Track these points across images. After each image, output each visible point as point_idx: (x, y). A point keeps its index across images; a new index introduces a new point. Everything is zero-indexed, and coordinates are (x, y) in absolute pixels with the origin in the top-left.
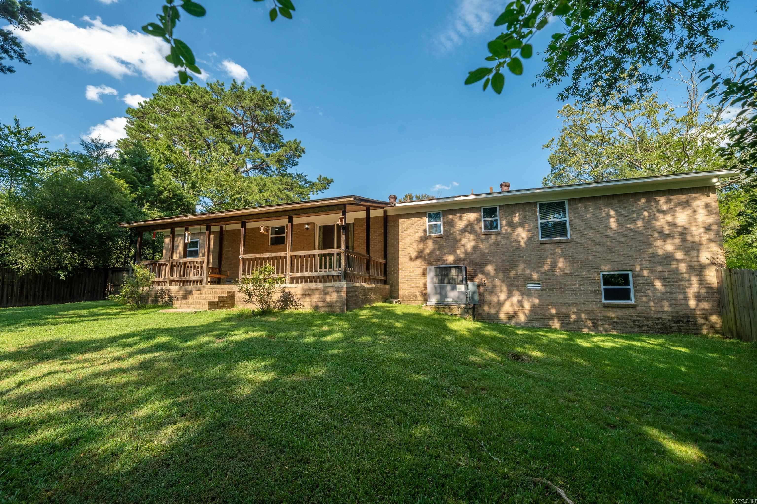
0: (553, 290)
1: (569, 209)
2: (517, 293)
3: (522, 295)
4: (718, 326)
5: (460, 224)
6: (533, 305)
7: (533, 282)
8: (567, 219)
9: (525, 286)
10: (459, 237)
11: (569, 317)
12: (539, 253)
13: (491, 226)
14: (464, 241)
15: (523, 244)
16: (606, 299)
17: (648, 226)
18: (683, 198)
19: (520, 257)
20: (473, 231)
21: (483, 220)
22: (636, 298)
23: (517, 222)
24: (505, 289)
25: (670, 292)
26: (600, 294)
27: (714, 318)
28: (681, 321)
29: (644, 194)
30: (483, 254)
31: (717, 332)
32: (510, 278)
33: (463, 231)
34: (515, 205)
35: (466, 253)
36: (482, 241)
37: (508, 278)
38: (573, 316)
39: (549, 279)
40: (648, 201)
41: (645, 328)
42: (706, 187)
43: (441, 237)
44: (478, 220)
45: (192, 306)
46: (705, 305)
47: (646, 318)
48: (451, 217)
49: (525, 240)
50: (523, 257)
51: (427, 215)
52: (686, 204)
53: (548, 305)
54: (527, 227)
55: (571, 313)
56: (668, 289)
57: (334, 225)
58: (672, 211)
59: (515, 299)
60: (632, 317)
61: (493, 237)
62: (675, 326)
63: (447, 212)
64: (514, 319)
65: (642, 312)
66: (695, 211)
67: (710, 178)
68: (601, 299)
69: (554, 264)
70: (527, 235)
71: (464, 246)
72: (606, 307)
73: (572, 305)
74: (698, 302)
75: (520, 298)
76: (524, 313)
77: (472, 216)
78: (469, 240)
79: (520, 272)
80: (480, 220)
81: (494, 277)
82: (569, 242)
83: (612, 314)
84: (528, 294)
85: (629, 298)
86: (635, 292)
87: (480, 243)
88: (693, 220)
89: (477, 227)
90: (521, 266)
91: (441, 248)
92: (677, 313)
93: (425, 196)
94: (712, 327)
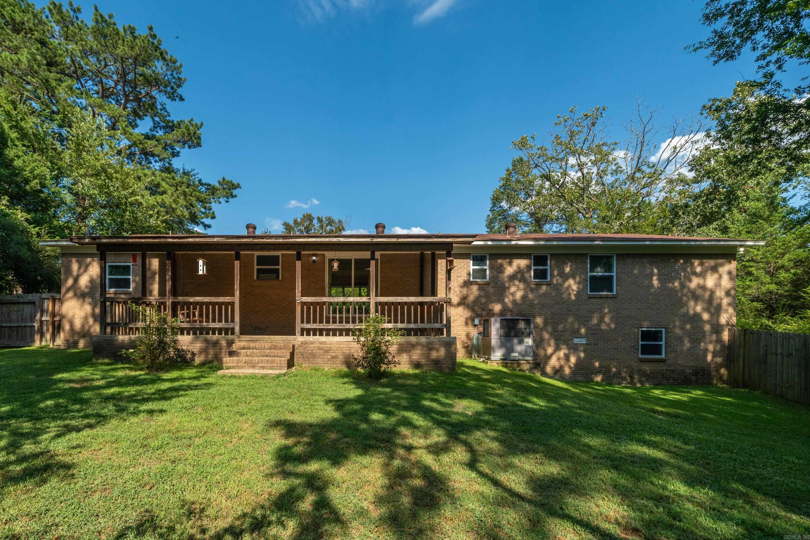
0: (597, 345)
1: (617, 264)
2: (564, 347)
3: (569, 349)
4: (725, 378)
5: (509, 270)
6: (578, 359)
7: (579, 336)
8: (614, 274)
9: (572, 340)
10: (507, 285)
11: (610, 371)
12: (587, 307)
13: (541, 275)
14: (513, 289)
15: (573, 297)
16: (642, 354)
17: (683, 286)
18: (712, 262)
19: (569, 311)
20: (523, 280)
21: (533, 268)
22: (666, 353)
23: (568, 273)
24: (552, 342)
25: (693, 348)
26: (638, 349)
27: (723, 371)
28: (699, 373)
29: (682, 256)
30: (532, 305)
31: (723, 382)
32: (558, 331)
33: (512, 278)
34: (566, 255)
35: (514, 302)
36: (532, 290)
37: (555, 331)
38: (614, 370)
39: (594, 334)
40: (685, 262)
41: (671, 381)
42: (729, 254)
43: (488, 284)
44: (529, 267)
45: (259, 365)
46: (719, 360)
47: (673, 371)
48: (500, 261)
49: (575, 293)
50: (571, 311)
51: (472, 257)
52: (714, 269)
53: (592, 359)
54: (578, 279)
55: (612, 366)
56: (692, 346)
57: (351, 260)
58: (702, 275)
59: (561, 353)
60: (662, 370)
61: (544, 288)
62: (693, 378)
63: (494, 256)
64: (559, 373)
65: (670, 366)
66: (720, 277)
67: (735, 247)
68: (638, 354)
69: (601, 320)
70: (578, 288)
71: (513, 294)
72: (642, 361)
73: (613, 359)
74: (714, 356)
75: (566, 351)
76: (570, 367)
77: (523, 263)
78: (518, 289)
79: (568, 326)
80: (531, 268)
81: (542, 330)
82: (614, 297)
83: (647, 368)
84: (574, 348)
85: (660, 353)
86: (666, 347)
87: (529, 292)
88: (718, 285)
89: (527, 275)
90: (570, 320)
91: (487, 296)
92: (697, 367)
93: (330, 218)
94: (721, 378)
